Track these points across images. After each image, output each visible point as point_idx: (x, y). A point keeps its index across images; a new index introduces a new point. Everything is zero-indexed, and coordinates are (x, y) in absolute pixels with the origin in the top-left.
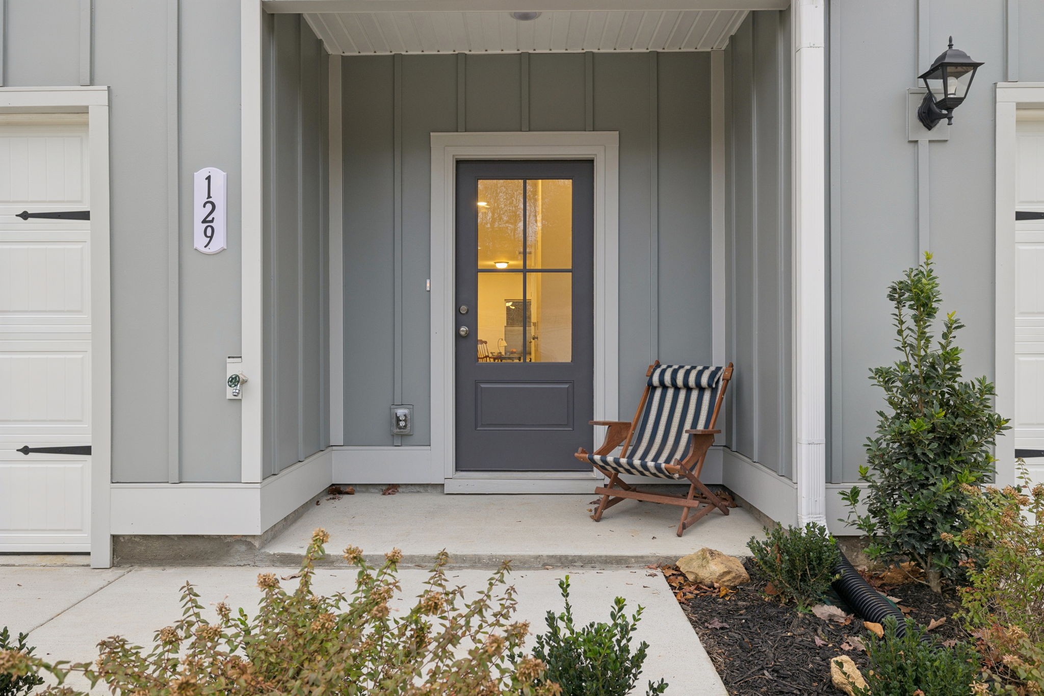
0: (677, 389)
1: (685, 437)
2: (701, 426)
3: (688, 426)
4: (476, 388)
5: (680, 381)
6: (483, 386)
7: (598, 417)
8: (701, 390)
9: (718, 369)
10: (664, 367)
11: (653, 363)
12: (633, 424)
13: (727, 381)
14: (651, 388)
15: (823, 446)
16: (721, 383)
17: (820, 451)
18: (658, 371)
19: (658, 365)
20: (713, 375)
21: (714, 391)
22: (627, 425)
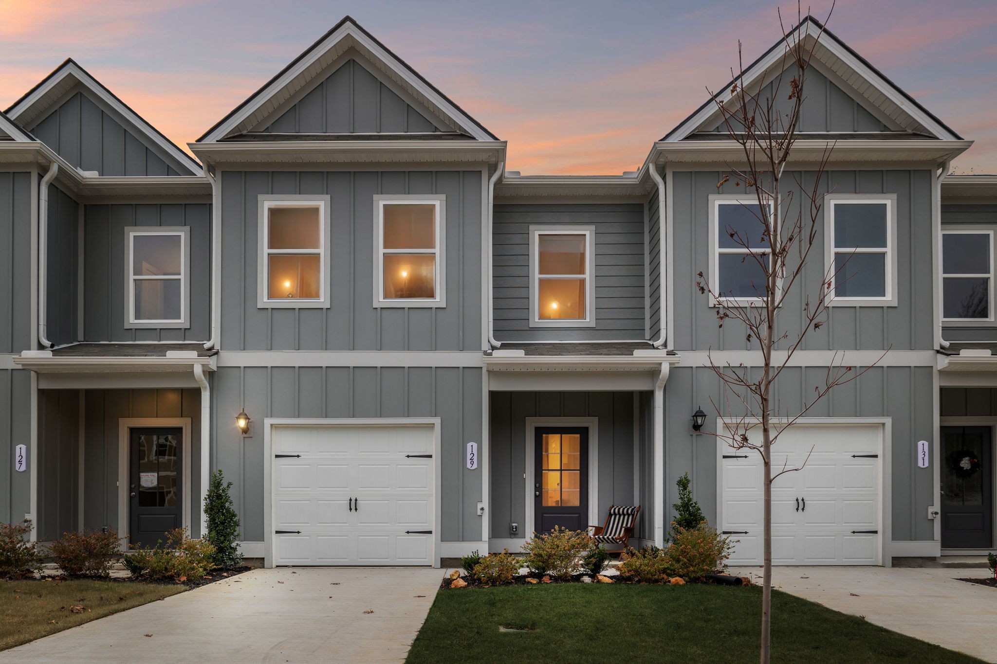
0: (620, 516)
1: (623, 529)
2: (629, 525)
3: (624, 525)
4: (542, 516)
5: (621, 512)
6: (545, 515)
7: (590, 524)
8: (629, 515)
9: (635, 507)
10: (615, 507)
11: (611, 506)
12: (604, 527)
13: (638, 511)
14: (610, 515)
15: (662, 529)
16: (636, 512)
17: (662, 530)
18: (613, 508)
19: (613, 506)
20: (633, 509)
21: (633, 515)
22: (602, 528)
